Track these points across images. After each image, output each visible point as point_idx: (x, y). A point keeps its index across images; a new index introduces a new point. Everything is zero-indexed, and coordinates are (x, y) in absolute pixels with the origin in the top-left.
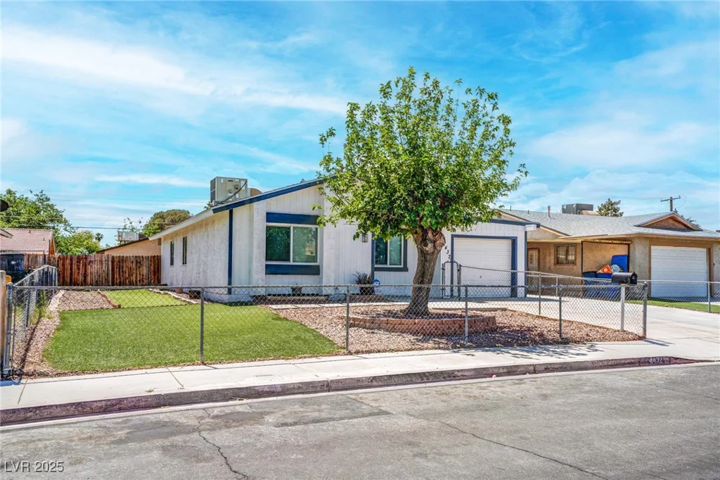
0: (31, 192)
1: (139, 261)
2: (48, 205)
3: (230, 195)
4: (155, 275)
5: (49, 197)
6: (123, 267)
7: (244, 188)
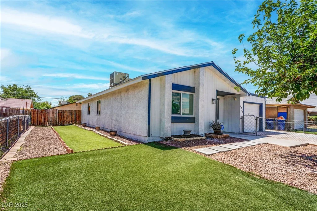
0: (24, 85)
1: (71, 112)
2: (30, 91)
3: (121, 81)
4: (78, 118)
5: (31, 87)
6: (63, 115)
7: (127, 78)
